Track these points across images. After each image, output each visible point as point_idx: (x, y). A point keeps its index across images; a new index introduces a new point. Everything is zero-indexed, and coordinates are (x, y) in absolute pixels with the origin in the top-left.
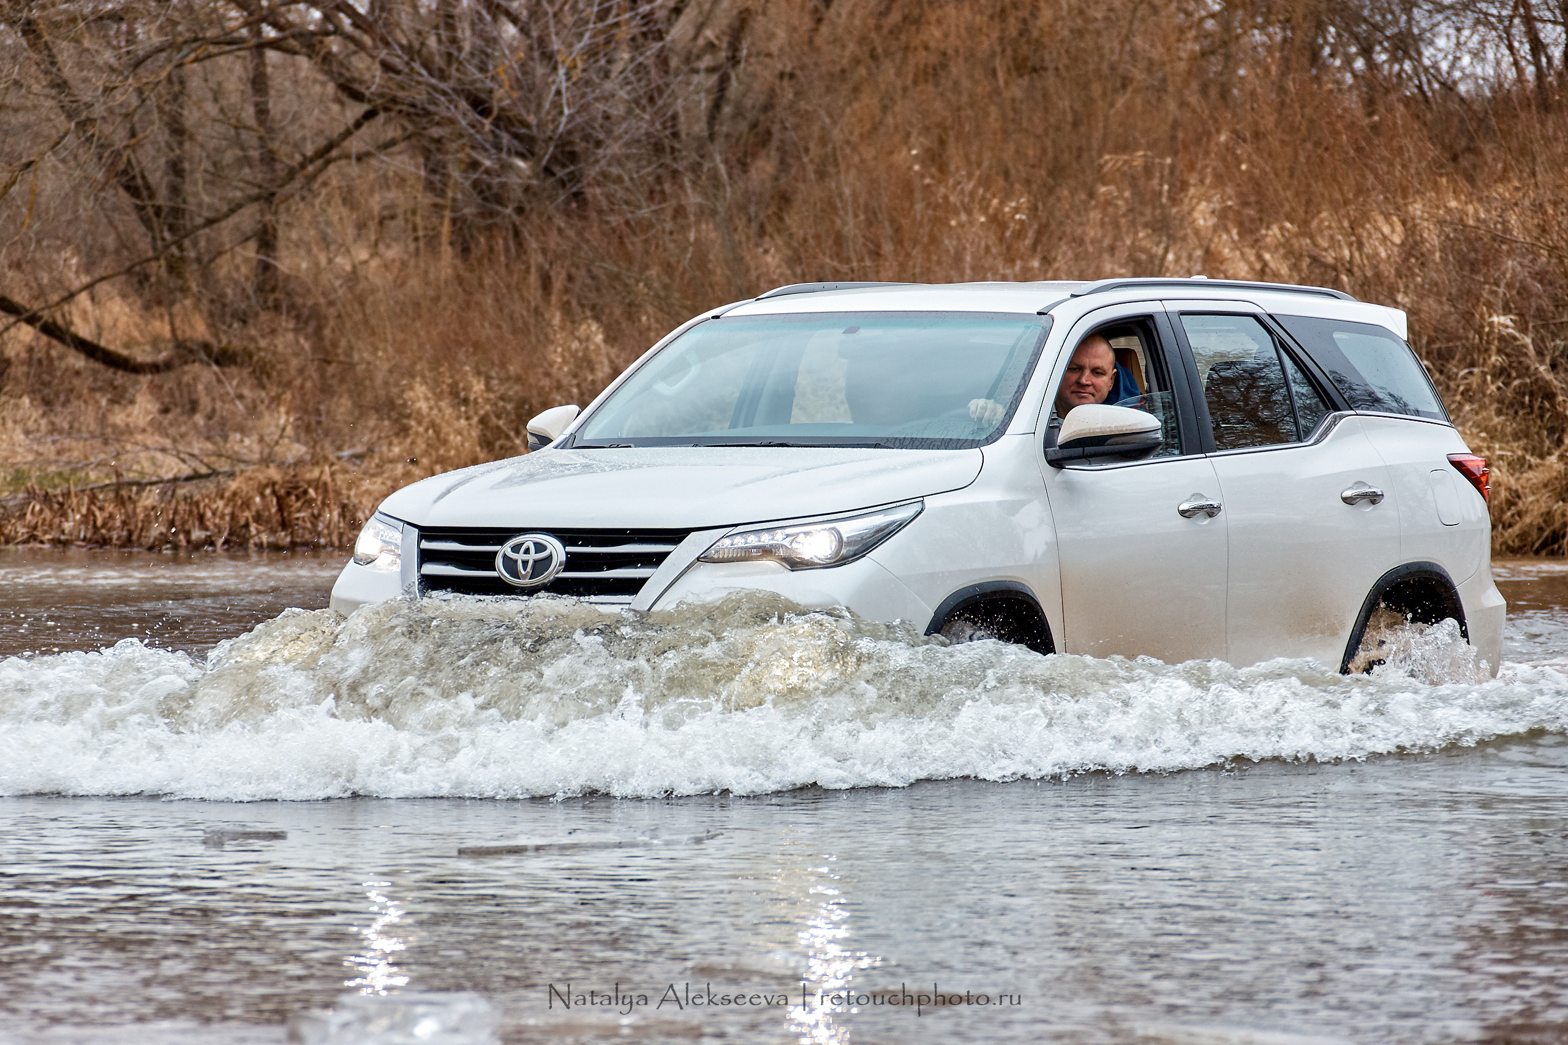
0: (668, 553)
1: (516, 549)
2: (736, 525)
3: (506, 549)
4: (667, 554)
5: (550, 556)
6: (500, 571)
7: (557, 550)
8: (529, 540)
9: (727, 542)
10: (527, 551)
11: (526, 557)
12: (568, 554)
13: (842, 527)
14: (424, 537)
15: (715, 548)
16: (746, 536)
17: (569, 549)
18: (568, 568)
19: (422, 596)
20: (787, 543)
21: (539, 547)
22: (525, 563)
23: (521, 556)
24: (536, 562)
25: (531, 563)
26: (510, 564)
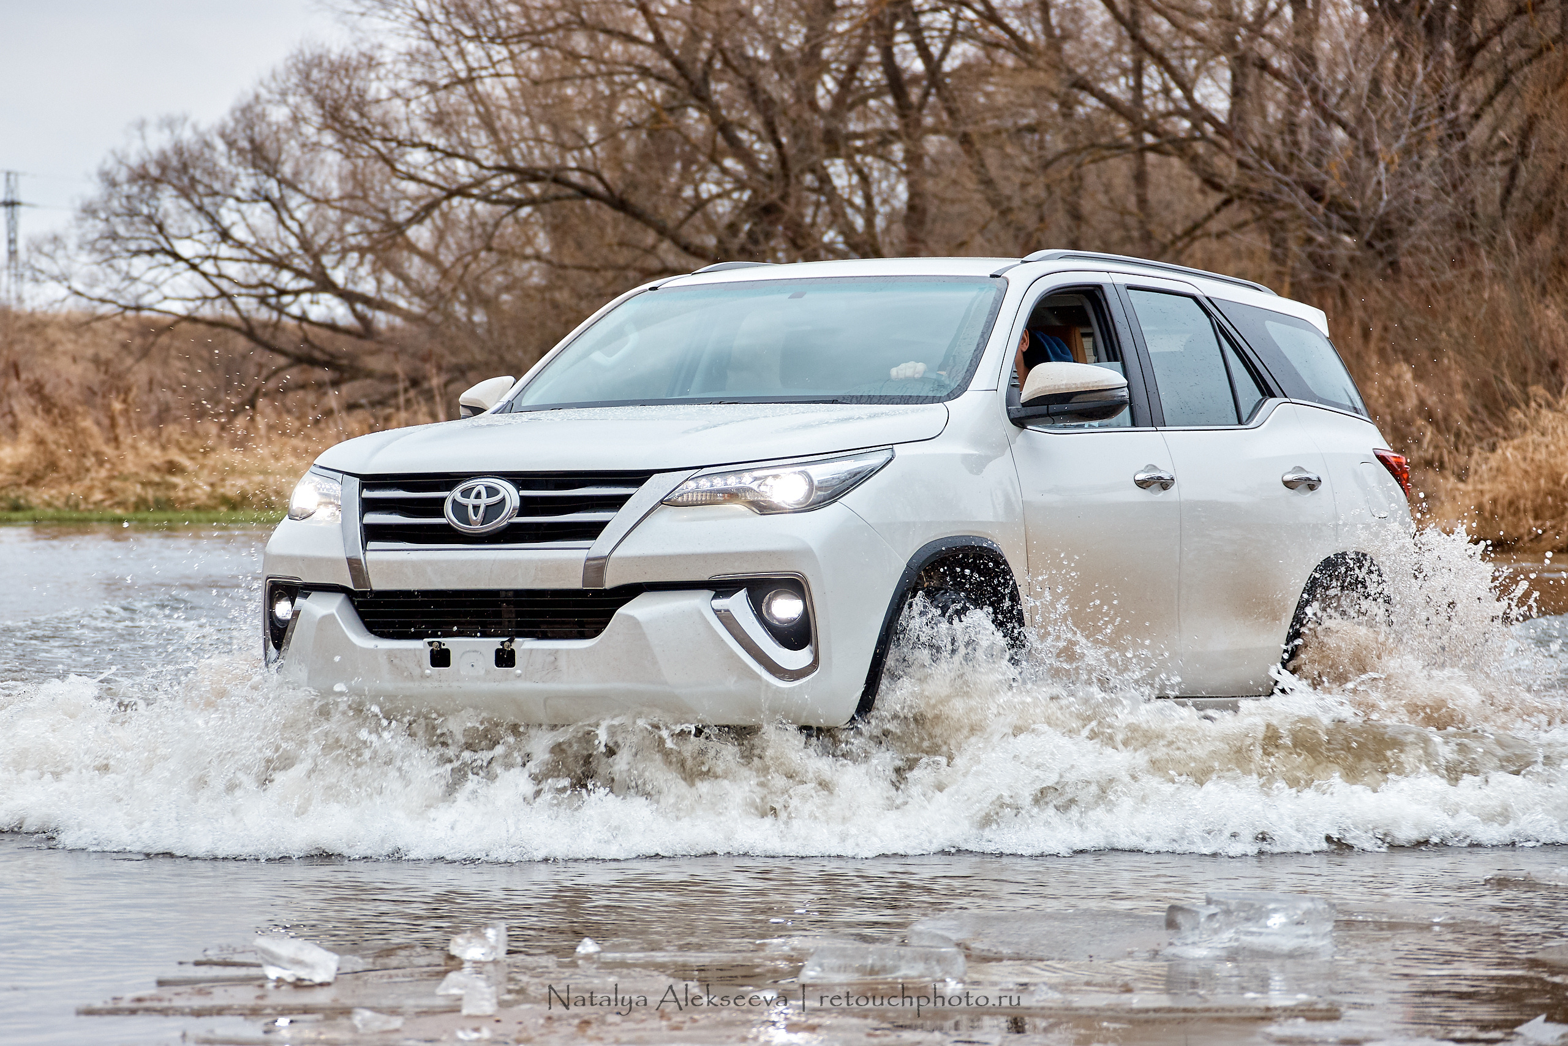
1: (466, 493)
2: (701, 467)
3: (456, 494)
4: (629, 496)
5: (503, 500)
6: (450, 517)
7: (512, 495)
9: (692, 485)
10: (478, 496)
11: (477, 502)
12: (522, 498)
13: (813, 470)
14: (365, 487)
15: (678, 492)
16: (711, 479)
17: (523, 493)
18: (522, 512)
19: (364, 549)
20: (756, 486)
21: (492, 491)
22: (476, 508)
23: (471, 501)
24: (488, 506)
25: (483, 508)
26: (460, 509)
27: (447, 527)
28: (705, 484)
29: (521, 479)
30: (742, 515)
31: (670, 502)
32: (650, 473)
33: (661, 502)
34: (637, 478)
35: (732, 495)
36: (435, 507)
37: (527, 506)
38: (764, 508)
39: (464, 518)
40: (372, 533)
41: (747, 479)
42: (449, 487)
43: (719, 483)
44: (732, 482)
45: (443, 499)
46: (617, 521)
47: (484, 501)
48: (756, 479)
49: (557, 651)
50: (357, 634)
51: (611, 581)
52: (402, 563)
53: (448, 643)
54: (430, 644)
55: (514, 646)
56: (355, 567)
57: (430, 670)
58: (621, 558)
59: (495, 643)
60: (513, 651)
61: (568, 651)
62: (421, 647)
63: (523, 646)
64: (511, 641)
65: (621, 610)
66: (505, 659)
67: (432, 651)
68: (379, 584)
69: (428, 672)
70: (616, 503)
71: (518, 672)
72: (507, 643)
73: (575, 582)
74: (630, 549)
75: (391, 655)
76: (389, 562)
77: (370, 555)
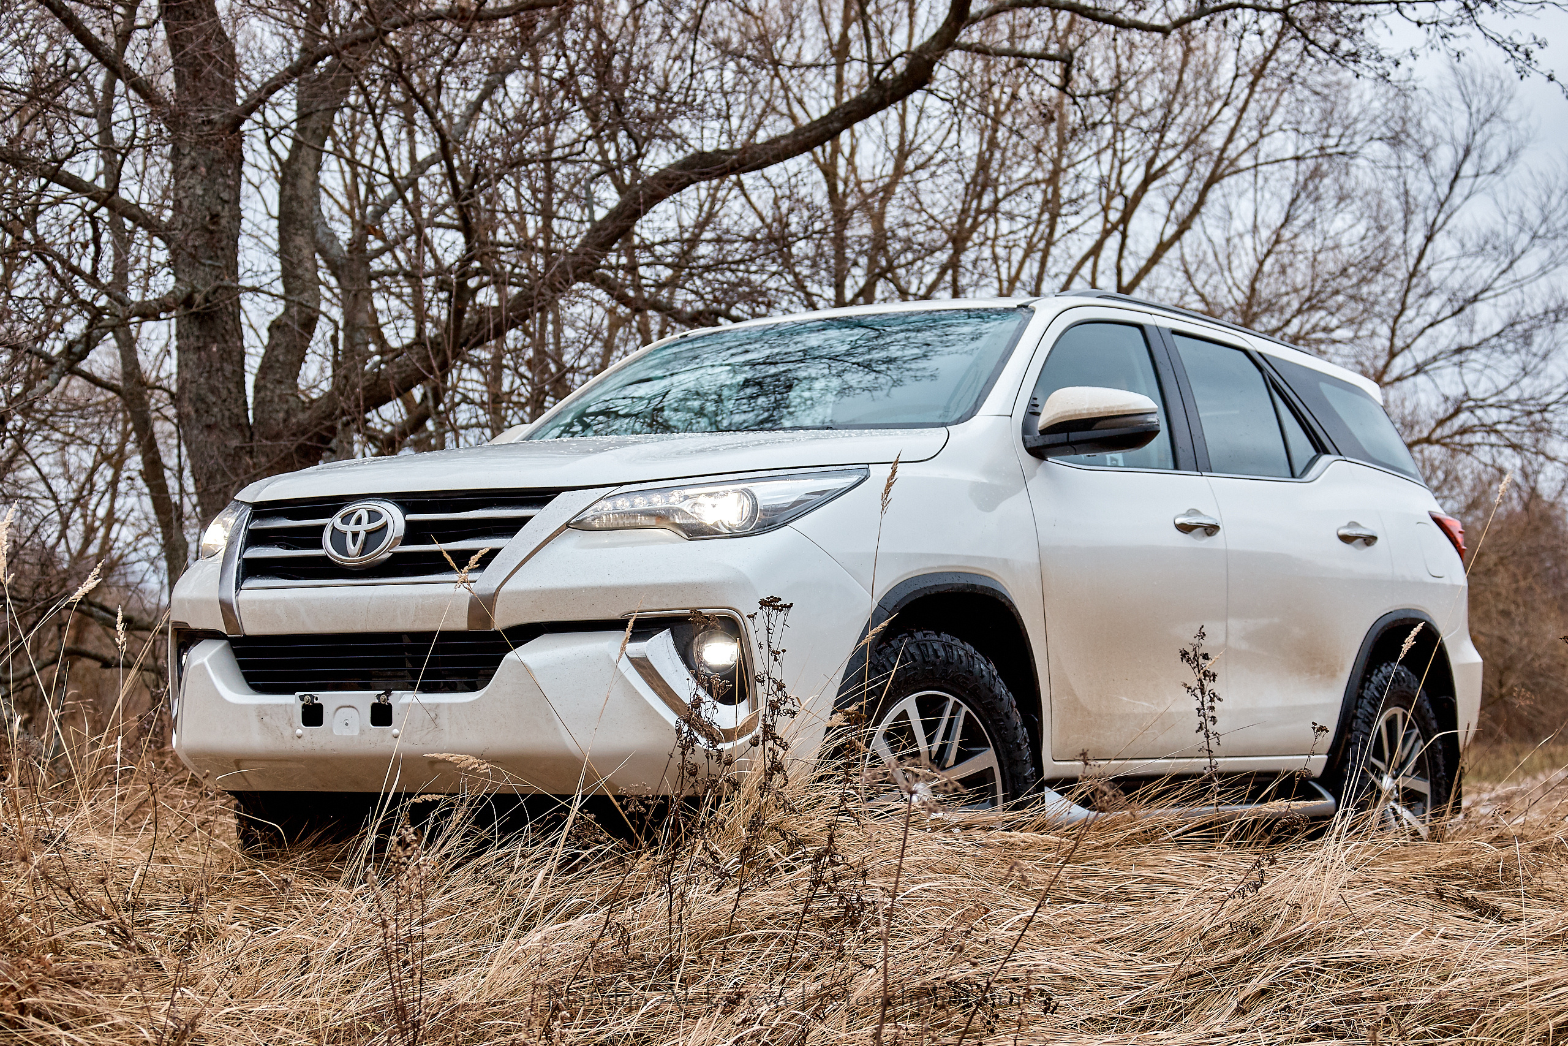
0: (528, 518)
1: (345, 519)
2: (621, 484)
3: (336, 521)
4: (526, 519)
5: (385, 526)
6: (328, 548)
7: (396, 519)
8: (361, 509)
9: (608, 505)
10: (359, 521)
11: (357, 528)
12: (409, 524)
13: (758, 489)
14: (255, 516)
15: (589, 513)
16: (632, 497)
17: (410, 517)
18: (407, 540)
19: (238, 587)
20: (686, 506)
21: (374, 515)
22: (355, 535)
23: (351, 527)
24: (369, 533)
25: (362, 536)
26: (338, 538)
27: (325, 558)
28: (623, 504)
29: (408, 501)
30: (666, 540)
31: (577, 525)
32: (558, 491)
33: (567, 525)
34: (540, 497)
35: (661, 517)
36: (313, 537)
37: (414, 533)
38: (696, 532)
39: (341, 548)
40: (251, 569)
41: (675, 499)
42: (329, 513)
43: (641, 503)
44: (658, 502)
45: (322, 528)
46: (511, 548)
47: (365, 526)
48: (686, 498)
49: (438, 705)
50: (230, 688)
51: (501, 621)
52: (275, 602)
53: (323, 697)
54: (302, 698)
55: (391, 700)
56: (227, 608)
57: (301, 729)
58: (513, 593)
59: (370, 697)
60: (390, 706)
61: (450, 706)
62: (292, 702)
63: (402, 700)
64: (388, 693)
65: (510, 656)
66: (381, 715)
67: (304, 706)
68: (251, 628)
69: (299, 732)
70: (511, 527)
71: (396, 731)
72: (383, 697)
73: (460, 623)
74: (525, 581)
75: (261, 712)
76: (262, 602)
77: (244, 595)
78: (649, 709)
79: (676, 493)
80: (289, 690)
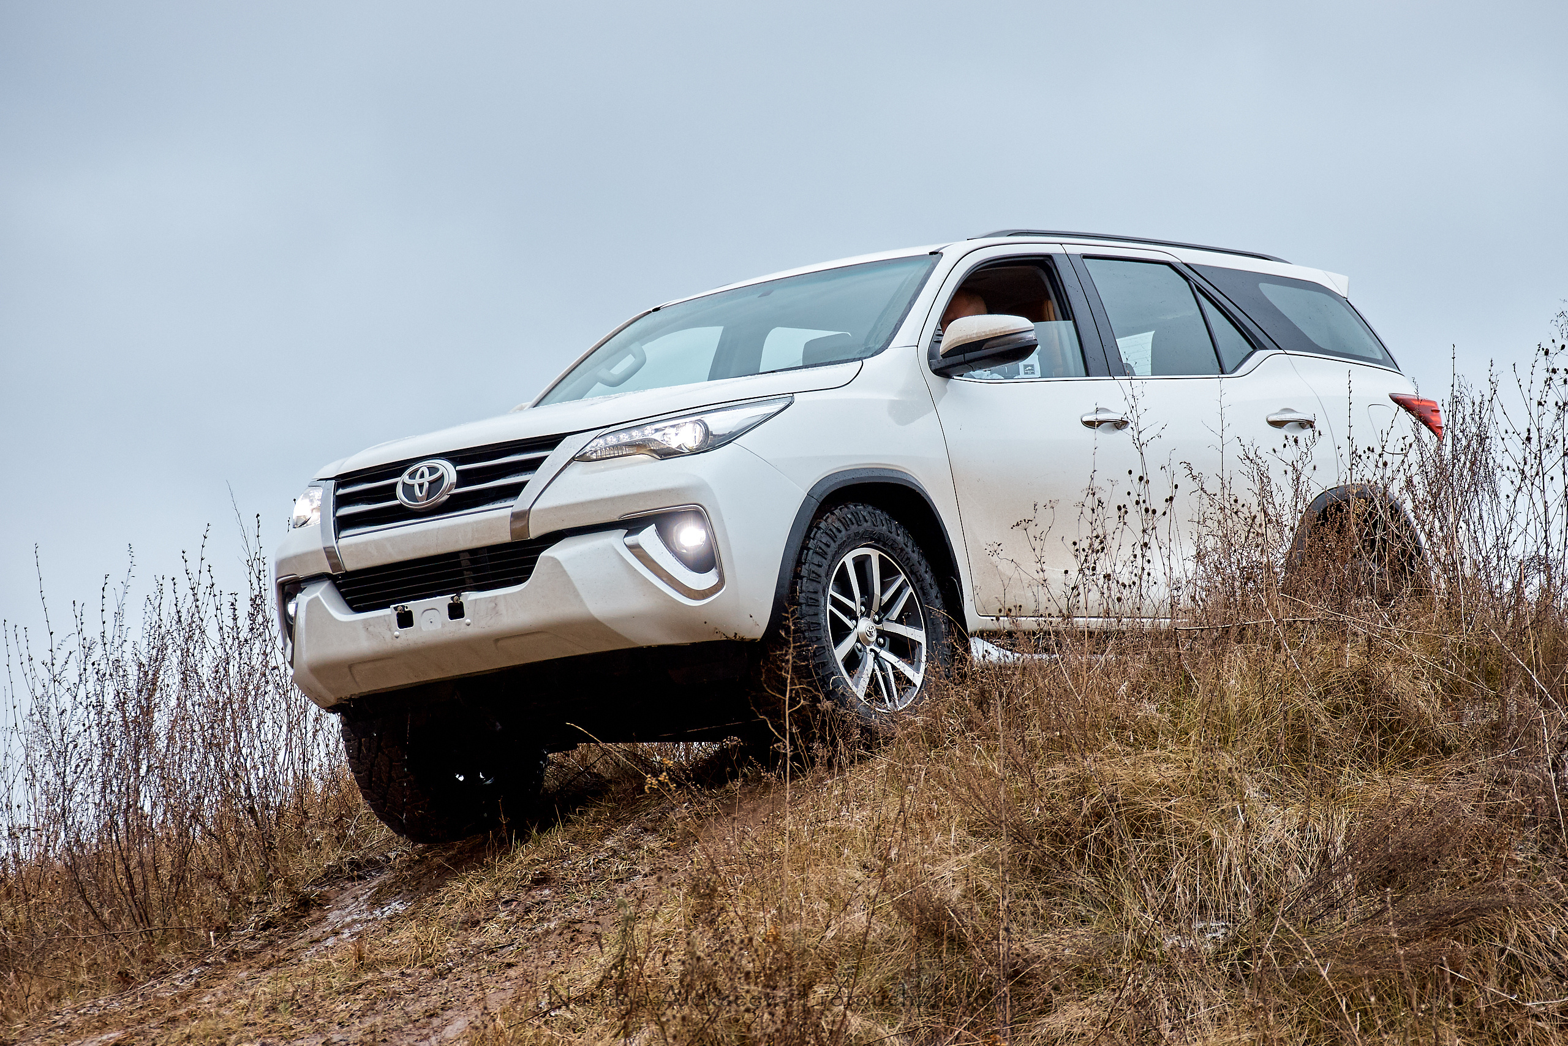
0: (546, 457)
1: (412, 476)
2: (609, 426)
3: (405, 477)
4: (542, 459)
5: (442, 477)
6: (401, 498)
7: (449, 472)
8: (423, 466)
9: (601, 441)
10: (422, 476)
11: (421, 481)
12: (458, 472)
13: (708, 419)
14: (338, 486)
15: (588, 448)
16: (617, 434)
17: (459, 468)
18: (459, 485)
19: (337, 538)
20: (658, 436)
21: (433, 470)
22: (421, 486)
23: (417, 481)
24: (431, 483)
25: (426, 485)
26: (408, 489)
27: (401, 506)
28: (612, 440)
29: (456, 457)
30: (644, 462)
31: (582, 458)
32: (563, 436)
33: (573, 459)
34: (551, 442)
35: (639, 446)
36: (389, 492)
37: (464, 478)
38: (666, 454)
39: (411, 497)
40: (343, 524)
41: (648, 431)
42: (399, 473)
43: (624, 438)
44: (636, 435)
45: (395, 485)
46: (535, 480)
47: (428, 478)
48: (657, 430)
49: (496, 597)
50: (340, 612)
51: (534, 532)
52: (366, 543)
53: (411, 605)
54: (396, 609)
55: (462, 599)
56: (330, 554)
58: (541, 511)
59: (446, 600)
60: (461, 604)
61: (505, 596)
62: (389, 613)
63: (469, 598)
64: (459, 595)
65: (543, 554)
66: (456, 611)
67: (398, 615)
68: (350, 565)
69: (397, 633)
70: (532, 466)
71: (468, 621)
72: (456, 598)
73: (505, 537)
74: (548, 501)
75: (366, 623)
76: (356, 545)
77: (342, 542)
78: (646, 581)
79: (648, 427)
80: (386, 606)
